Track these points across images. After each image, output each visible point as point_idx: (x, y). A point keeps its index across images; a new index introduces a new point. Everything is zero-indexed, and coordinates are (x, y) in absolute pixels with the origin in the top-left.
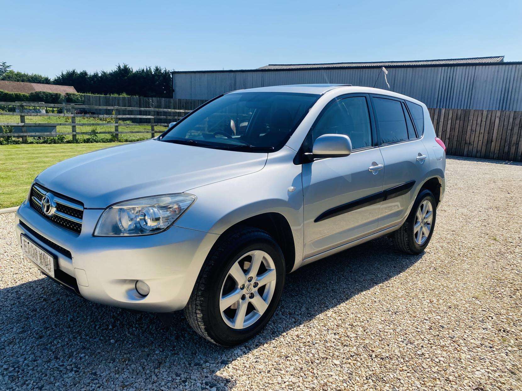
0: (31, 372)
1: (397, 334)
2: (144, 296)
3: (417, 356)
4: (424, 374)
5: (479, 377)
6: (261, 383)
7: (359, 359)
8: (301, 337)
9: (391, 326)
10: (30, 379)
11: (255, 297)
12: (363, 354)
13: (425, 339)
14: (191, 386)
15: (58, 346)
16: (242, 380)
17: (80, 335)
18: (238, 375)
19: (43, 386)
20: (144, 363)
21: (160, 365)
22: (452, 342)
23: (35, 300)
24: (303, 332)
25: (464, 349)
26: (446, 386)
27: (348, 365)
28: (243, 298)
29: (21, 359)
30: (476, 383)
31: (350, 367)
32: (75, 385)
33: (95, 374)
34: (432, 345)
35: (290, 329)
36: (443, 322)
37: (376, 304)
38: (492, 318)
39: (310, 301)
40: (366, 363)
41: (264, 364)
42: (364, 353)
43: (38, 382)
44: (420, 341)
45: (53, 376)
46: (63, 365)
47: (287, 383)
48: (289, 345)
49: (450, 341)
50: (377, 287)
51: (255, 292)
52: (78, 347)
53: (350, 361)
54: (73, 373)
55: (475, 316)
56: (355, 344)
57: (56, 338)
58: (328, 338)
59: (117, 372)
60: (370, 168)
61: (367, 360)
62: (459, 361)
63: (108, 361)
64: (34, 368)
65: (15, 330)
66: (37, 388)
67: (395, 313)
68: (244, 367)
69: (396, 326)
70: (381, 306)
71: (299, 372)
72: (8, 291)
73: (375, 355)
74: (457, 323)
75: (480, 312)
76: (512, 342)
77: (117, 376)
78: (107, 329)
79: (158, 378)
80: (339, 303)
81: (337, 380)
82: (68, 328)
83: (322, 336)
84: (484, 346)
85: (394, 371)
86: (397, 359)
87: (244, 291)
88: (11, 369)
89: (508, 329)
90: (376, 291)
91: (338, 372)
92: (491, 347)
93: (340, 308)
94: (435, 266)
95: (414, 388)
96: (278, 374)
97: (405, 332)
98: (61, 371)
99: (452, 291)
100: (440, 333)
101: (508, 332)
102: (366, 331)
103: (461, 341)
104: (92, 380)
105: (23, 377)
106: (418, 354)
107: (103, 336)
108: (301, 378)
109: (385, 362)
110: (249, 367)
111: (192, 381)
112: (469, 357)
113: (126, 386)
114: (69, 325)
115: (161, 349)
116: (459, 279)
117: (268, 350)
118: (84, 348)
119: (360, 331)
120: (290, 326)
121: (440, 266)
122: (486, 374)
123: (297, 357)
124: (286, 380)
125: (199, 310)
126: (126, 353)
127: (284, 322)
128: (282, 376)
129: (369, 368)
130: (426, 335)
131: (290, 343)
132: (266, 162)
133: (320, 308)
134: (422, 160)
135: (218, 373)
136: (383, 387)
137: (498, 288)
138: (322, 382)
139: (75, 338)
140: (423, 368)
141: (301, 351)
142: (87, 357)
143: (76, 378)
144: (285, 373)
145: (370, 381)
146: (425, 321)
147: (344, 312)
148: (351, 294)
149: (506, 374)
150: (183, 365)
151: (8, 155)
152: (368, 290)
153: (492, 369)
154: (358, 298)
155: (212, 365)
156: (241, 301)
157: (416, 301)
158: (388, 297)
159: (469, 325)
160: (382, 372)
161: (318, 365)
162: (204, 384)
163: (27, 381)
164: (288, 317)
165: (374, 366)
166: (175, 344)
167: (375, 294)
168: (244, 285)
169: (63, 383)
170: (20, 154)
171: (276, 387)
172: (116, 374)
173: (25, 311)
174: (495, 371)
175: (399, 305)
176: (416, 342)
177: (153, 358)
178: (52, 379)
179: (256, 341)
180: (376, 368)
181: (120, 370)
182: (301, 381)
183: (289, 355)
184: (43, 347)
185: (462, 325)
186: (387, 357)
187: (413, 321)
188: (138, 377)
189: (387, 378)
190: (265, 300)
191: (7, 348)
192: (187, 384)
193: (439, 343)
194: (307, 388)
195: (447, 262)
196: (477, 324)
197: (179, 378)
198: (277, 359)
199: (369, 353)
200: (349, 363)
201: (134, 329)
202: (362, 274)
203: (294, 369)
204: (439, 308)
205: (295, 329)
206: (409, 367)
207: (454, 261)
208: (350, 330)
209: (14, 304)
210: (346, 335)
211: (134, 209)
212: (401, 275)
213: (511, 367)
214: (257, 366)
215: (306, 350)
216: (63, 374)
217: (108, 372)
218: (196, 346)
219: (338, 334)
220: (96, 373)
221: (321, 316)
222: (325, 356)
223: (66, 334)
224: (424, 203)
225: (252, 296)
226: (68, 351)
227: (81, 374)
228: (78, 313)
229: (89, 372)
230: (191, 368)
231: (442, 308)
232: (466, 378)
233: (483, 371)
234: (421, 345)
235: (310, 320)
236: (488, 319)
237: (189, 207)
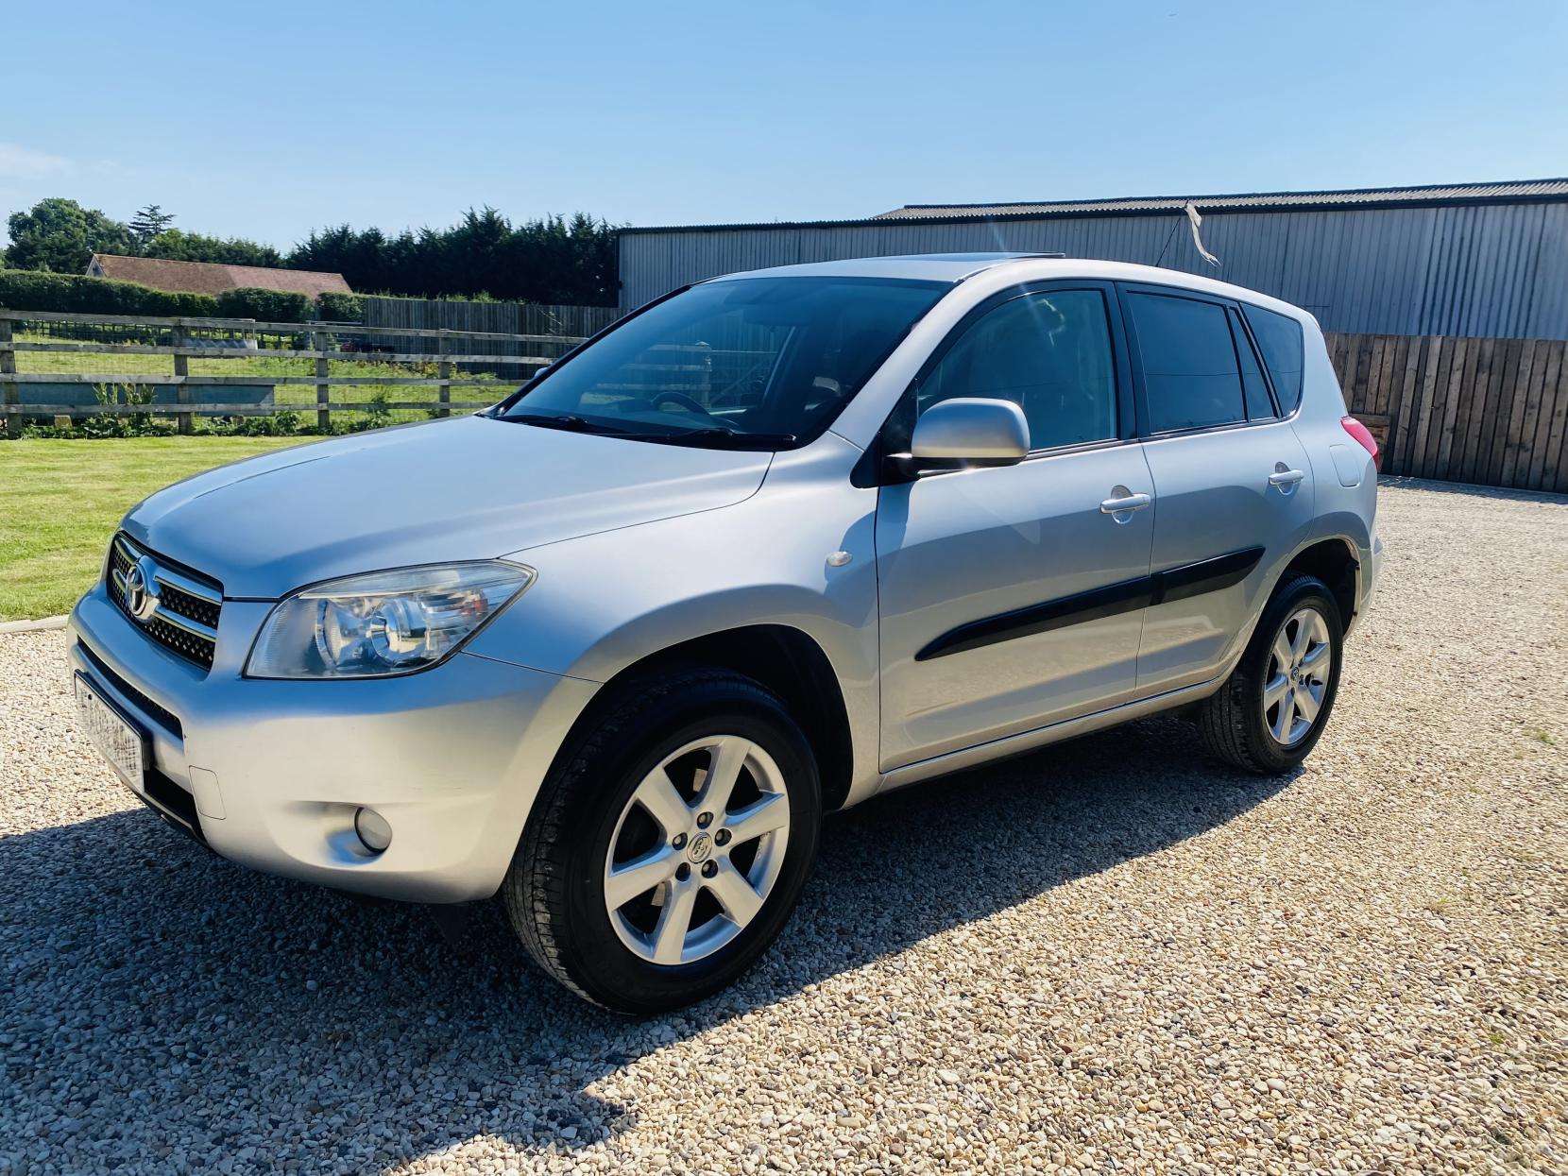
0: (70, 1057)
1: (1155, 1004)
2: (376, 852)
3: (1200, 1072)
4: (1212, 1125)
5: (1387, 1143)
6: (711, 1123)
7: (1018, 1071)
8: (859, 998)
9: (1144, 982)
10: (63, 1077)
11: (719, 873)
12: (1036, 1056)
13: (1239, 1022)
14: (505, 1120)
15: (159, 990)
16: (656, 1111)
17: (225, 962)
18: (649, 1097)
19: (95, 1096)
20: (387, 1047)
21: (429, 1057)
22: (1325, 1035)
23: (121, 863)
24: (868, 985)
25: (1357, 1060)
26: (1274, 1164)
27: (984, 1087)
28: (683, 872)
29: (51, 1022)
30: (1373, 1161)
31: (988, 1091)
32: (184, 1099)
33: (244, 1071)
34: (1258, 1042)
35: (831, 975)
36: (1311, 976)
37: (1111, 916)
38: (1473, 973)
39: (909, 897)
40: (1038, 1082)
41: (731, 1070)
42: (1039, 1054)
43: (86, 1086)
44: (1224, 1028)
45: (129, 1072)
46: (161, 1044)
47: (788, 1128)
48: (818, 1019)
49: (1317, 1033)
50: (1126, 865)
51: (720, 858)
52: (212, 996)
53: (990, 1074)
54: (186, 1065)
55: (1417, 965)
56: (1018, 1026)
57: (158, 969)
58: (939, 1005)
59: (307, 1070)
60: (1105, 503)
61: (1043, 1074)
62: (1332, 1092)
63: (289, 1039)
64: (80, 1046)
65: (50, 941)
66: (78, 1100)
67: (1165, 944)
68: (671, 1074)
69: (1156, 982)
70: (1125, 922)
71: (830, 1098)
72: (54, 836)
73: (1073, 1063)
74: (1354, 980)
75: (1438, 952)
76: (1522, 1046)
77: (304, 1079)
78: (302, 951)
79: (417, 1093)
80: (999, 907)
81: (939, 1127)
82: (196, 943)
83: (922, 1001)
84: (1425, 1052)
85: (1121, 1110)
86: (1138, 1077)
87: (685, 855)
88: (19, 1046)
89: (1518, 1007)
90: (1120, 877)
91: (947, 1104)
92: (1447, 1059)
93: (997, 924)
94: (1324, 813)
95: (1169, 1162)
96: (766, 1099)
97: (1182, 999)
98: (153, 1059)
99: (1363, 886)
100: (1291, 1008)
101: (1514, 1016)
102: (1063, 991)
103: (1356, 1036)
104: (232, 1087)
105: (47, 1068)
106: (1207, 1066)
107: (287, 970)
108: (832, 1116)
109: (1097, 1084)
110: (688, 1075)
111: (512, 1106)
112: (1369, 1082)
113: (323, 1109)
114: (202, 937)
115: (443, 1014)
116: (1394, 852)
117: (752, 1030)
118: (228, 999)
119: (1042, 988)
120: (834, 966)
121: (1342, 814)
122: (1413, 1136)
123: (832, 1056)
124: (784, 1118)
125: (541, 900)
126: (341, 1020)
127: (819, 954)
128: (778, 1106)
129: (1044, 1098)
130: (1245, 1010)
131: (821, 1014)
132: (764, 478)
133: (938, 918)
134: (1287, 484)
135: (592, 1089)
136: (1074, 1154)
137: (1514, 884)
138: (893, 1130)
139: (210, 971)
140: (1214, 1106)
141: (851, 1039)
142: (231, 1024)
143: (191, 1081)
144: (787, 1099)
145: (1040, 1134)
146: (1253, 971)
147: (1006, 933)
148: (1040, 884)
149: (1477, 1140)
150: (495, 1061)
151: (134, 467)
152: (1097, 874)
153: (1435, 1121)
154: (1060, 895)
155: (579, 1064)
156: (674, 881)
157: (1240, 912)
158: (1154, 897)
159: (1393, 989)
160: (1082, 1110)
161: (891, 1082)
162: (545, 1117)
163: (55, 1079)
164: (834, 940)
165: (1062, 1094)
166: (487, 1001)
167: (1116, 885)
168: (683, 836)
169: (152, 1092)
171: (752, 1137)
172: (301, 1074)
173: (90, 893)
174: (1445, 1130)
175: (1184, 920)
176: (1208, 1030)
177: (416, 1036)
178: (125, 1078)
179: (724, 1003)
180: (1066, 1100)
181: (314, 1064)
182: (831, 1124)
183: (812, 1049)
184: (116, 991)
185: (1370, 988)
186: (1108, 1069)
187: (1215, 970)
188: (361, 1086)
189: (1094, 1130)
190: (754, 885)
191: (20, 989)
192: (496, 1112)
193: (1283, 1038)
194: (843, 1143)
195: (1366, 800)
196: (1419, 987)
197: (477, 1095)
198: (773, 1058)
199: (1053, 1056)
200: (988, 1081)
201: (379, 954)
202: (1092, 828)
203: (818, 1089)
204: (1308, 936)
205: (846, 974)
206: (1171, 1102)
207: (1391, 797)
208: (1013, 988)
209: (62, 873)
210: (997, 1001)
211: (359, 602)
212: (1212, 835)
213: (1500, 1119)
214: (709, 1074)
215: (865, 1035)
216: (158, 1067)
217: (279, 1069)
218: (544, 1010)
219: (973, 995)
220: (246, 1068)
221: (934, 942)
222: (917, 1056)
223: (186, 960)
224: (1302, 616)
225: (711, 870)
226: (184, 1006)
227: (204, 1071)
228: (232, 904)
229: (227, 1065)
230: (517, 1071)
231: (1317, 937)
232: (1345, 1144)
233: (1404, 1127)
234: (1221, 1040)
235: (898, 952)
236: (1460, 975)
237: (511, 598)
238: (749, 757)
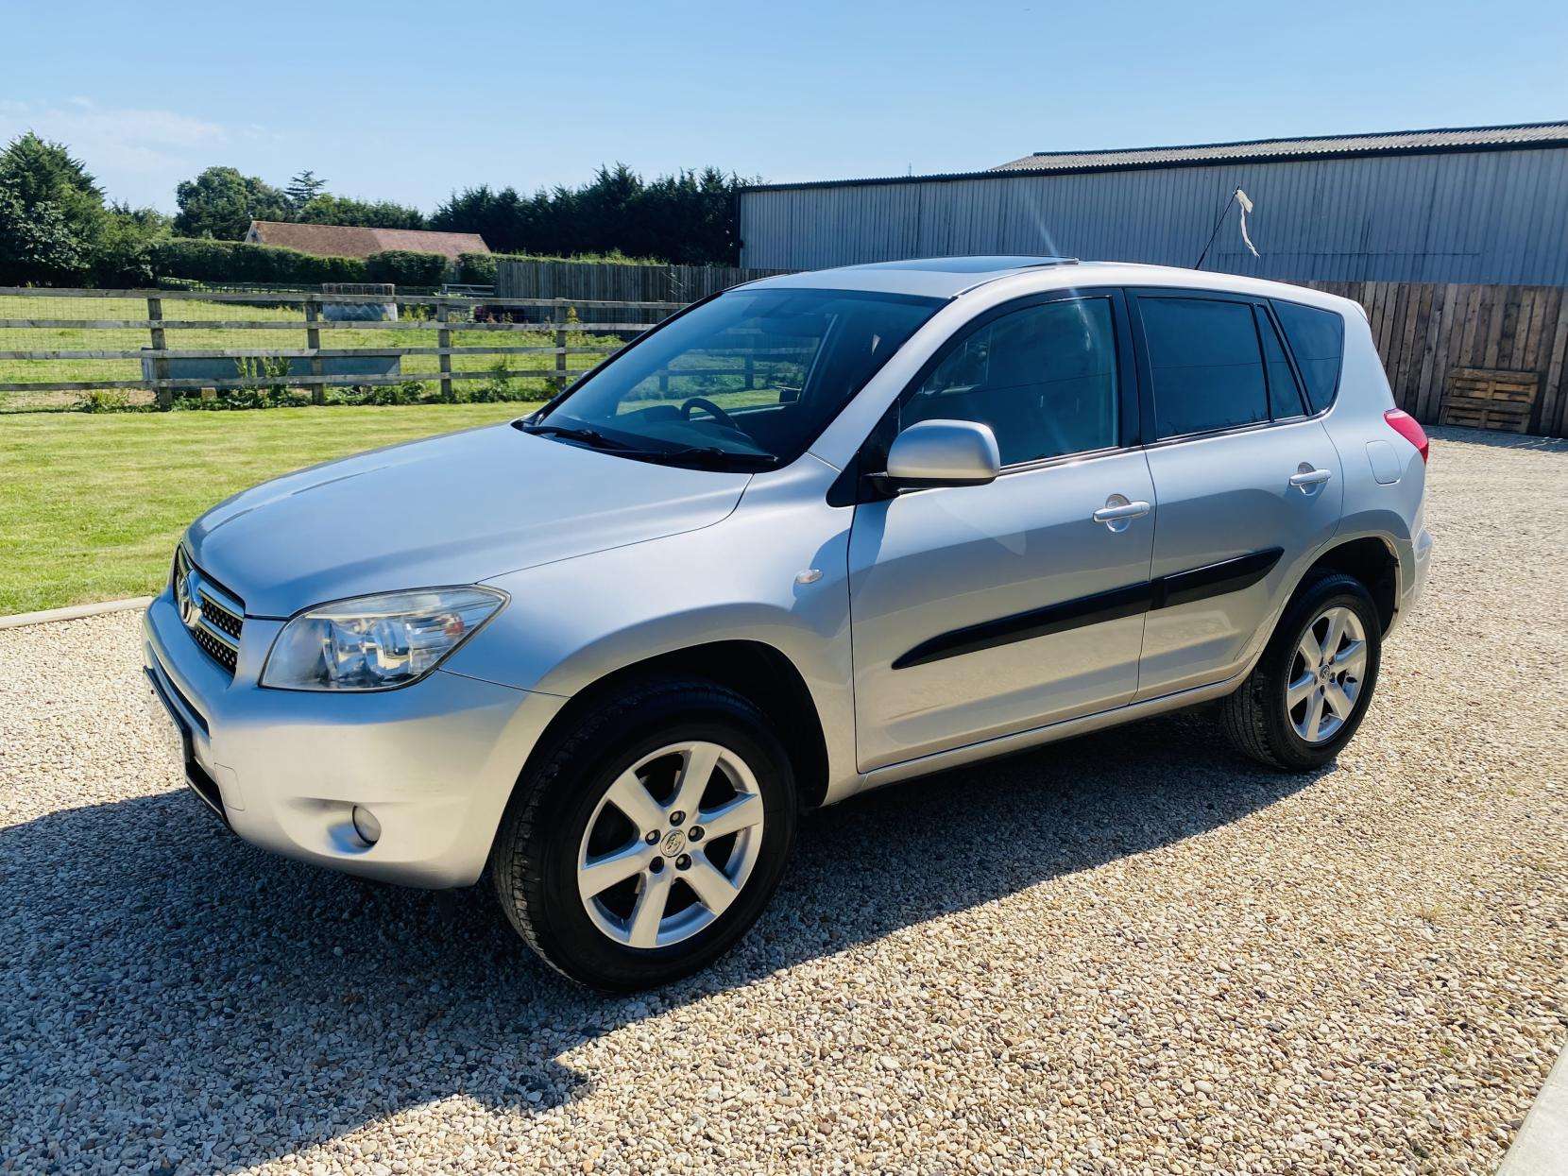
0: (128, 1007)
1: (1107, 1002)
2: (370, 844)
3: (1133, 1071)
4: (1130, 1122)
5: (1299, 1149)
6: (662, 1095)
7: (957, 1062)
8: (823, 984)
9: (1103, 979)
10: (119, 1024)
11: (692, 866)
12: (978, 1048)
13: (1186, 1024)
14: (482, 1082)
15: (209, 950)
16: (616, 1081)
17: (269, 927)
18: (612, 1068)
19: (143, 1043)
20: (392, 1011)
21: (427, 1022)
22: (1269, 1040)
23: (196, 831)
24: (836, 972)
25: (1295, 1066)
26: (1179, 1162)
27: (921, 1075)
28: (657, 865)
29: (116, 975)
30: (1280, 1165)
31: (923, 1079)
32: (215, 1048)
33: (268, 1027)
34: (1199, 1044)
35: (804, 961)
36: (1274, 981)
37: (1091, 913)
38: (1444, 985)
39: (898, 887)
40: (973, 1072)
41: (691, 1047)
42: (982, 1046)
43: (137, 1033)
44: (1170, 1029)
45: (174, 1022)
46: (204, 999)
47: (729, 1103)
48: (781, 1003)
49: (1261, 1038)
50: (1120, 862)
51: (695, 852)
52: (253, 958)
53: (929, 1063)
54: (221, 1018)
55: (1389, 974)
56: (969, 1019)
57: (211, 931)
58: (898, 995)
59: (321, 1028)
60: (1098, 512)
61: (979, 1065)
62: (1259, 1096)
63: (310, 999)
64: (136, 998)
65: (126, 902)
66: (127, 1045)
67: (1136, 943)
68: (636, 1048)
69: (1115, 982)
70: (1102, 920)
71: (775, 1077)
72: (144, 805)
73: (1011, 1056)
74: (1318, 987)
75: (1415, 961)
76: (1472, 1060)
77: (317, 1037)
78: (335, 920)
79: (410, 1054)
80: (982, 899)
81: (870, 1111)
82: (247, 908)
83: (883, 990)
84: (1367, 1062)
85: (1044, 1103)
86: (1070, 1072)
87: (657, 851)
88: (88, 995)
89: (1481, 1021)
90: (1111, 874)
91: (882, 1088)
92: (1389, 1070)
93: (975, 917)
94: (1341, 812)
95: (1078, 1154)
96: (717, 1075)
97: (1135, 998)
98: (195, 1012)
99: (1359, 891)
100: (1242, 1012)
101: (1474, 1030)
102: (1021, 986)
103: (1301, 1042)
104: (258, 1041)
105: (107, 1016)
106: (1141, 1066)
107: (320, 936)
108: (773, 1093)
109: (1028, 1077)
110: (652, 1050)
111: (490, 1069)
112: (1300, 1089)
113: (328, 1064)
114: (253, 903)
115: (446, 983)
116: (1404, 856)
117: (719, 1010)
118: (267, 961)
119: (1002, 981)
120: (808, 952)
121: (1361, 815)
122: (1329, 1144)
123: (786, 1038)
124: (728, 1094)
125: (519, 889)
126: (357, 985)
127: (797, 940)
128: (726, 1082)
129: (974, 1088)
130: (1195, 1013)
131: (786, 997)
132: (739, 501)
133: (919, 909)
134: (1311, 485)
135: (563, 1059)
136: (989, 1142)
137: (1521, 895)
138: (825, 1111)
139: (255, 934)
140: (1136, 1104)
141: (807, 1023)
142: (264, 984)
143: (224, 1033)
144: (736, 1077)
145: (963, 1122)
146: (1216, 974)
147: (982, 926)
148: (1029, 878)
149: (1392, 1152)
150: (484, 1028)
151: (269, 438)
152: (1089, 870)
153: (1356, 1130)
154: (1046, 890)
155: (556, 1035)
156: (648, 873)
157: (1223, 913)
158: (1141, 896)
159: (1355, 998)
160: (1008, 1102)
161: (834, 1065)
162: (516, 1082)
163: (112, 1026)
164: (815, 927)
165: (993, 1085)
166: (488, 972)
167: (1105, 882)
168: (657, 833)
169: (190, 1042)
170: (298, 435)
171: (695, 1109)
172: (315, 1031)
173: (165, 859)
174: (1365, 1139)
175: (1162, 921)
176: (1152, 1030)
177: (419, 1002)
178: (169, 1028)
179: (698, 984)
180: (995, 1091)
181: (328, 1023)
182: (769, 1102)
183: (768, 1031)
184: (175, 950)
185: (1331, 996)
186: (1043, 1064)
187: (1177, 972)
188: (364, 1044)
189: (1014, 1120)
190: (730, 876)
191: (96, 944)
192: (475, 1075)
193: (1226, 1041)
194: (777, 1120)
195: (1391, 801)
196: (1384, 997)
197: (462, 1058)
198: (732, 1037)
199: (994, 1048)
200: (925, 1070)
201: (401, 924)
202: (1097, 823)
203: (766, 1069)
204: (1284, 940)
205: (818, 961)
206: (1096, 1098)
207: (1419, 799)
208: (973, 980)
209: (145, 839)
210: (955, 993)
212: (1219, 834)
213: (1423, 1132)
214: (671, 1050)
215: (822, 1021)
216: (198, 1019)
217: (297, 1026)
218: (536, 983)
219: (934, 986)
220: (270, 1024)
221: (908, 933)
222: (863, 1042)
223: (237, 923)
224: (1333, 614)
225: (685, 863)
226: (228, 966)
227: (236, 1025)
228: (284, 873)
229: (256, 1020)
230: (501, 1037)
231: (1293, 942)
232: (1257, 1148)
233: (1321, 1134)
234: (1163, 1041)
235: (873, 941)
236: (1431, 986)
237: (485, 621)
238: (720, 760)
